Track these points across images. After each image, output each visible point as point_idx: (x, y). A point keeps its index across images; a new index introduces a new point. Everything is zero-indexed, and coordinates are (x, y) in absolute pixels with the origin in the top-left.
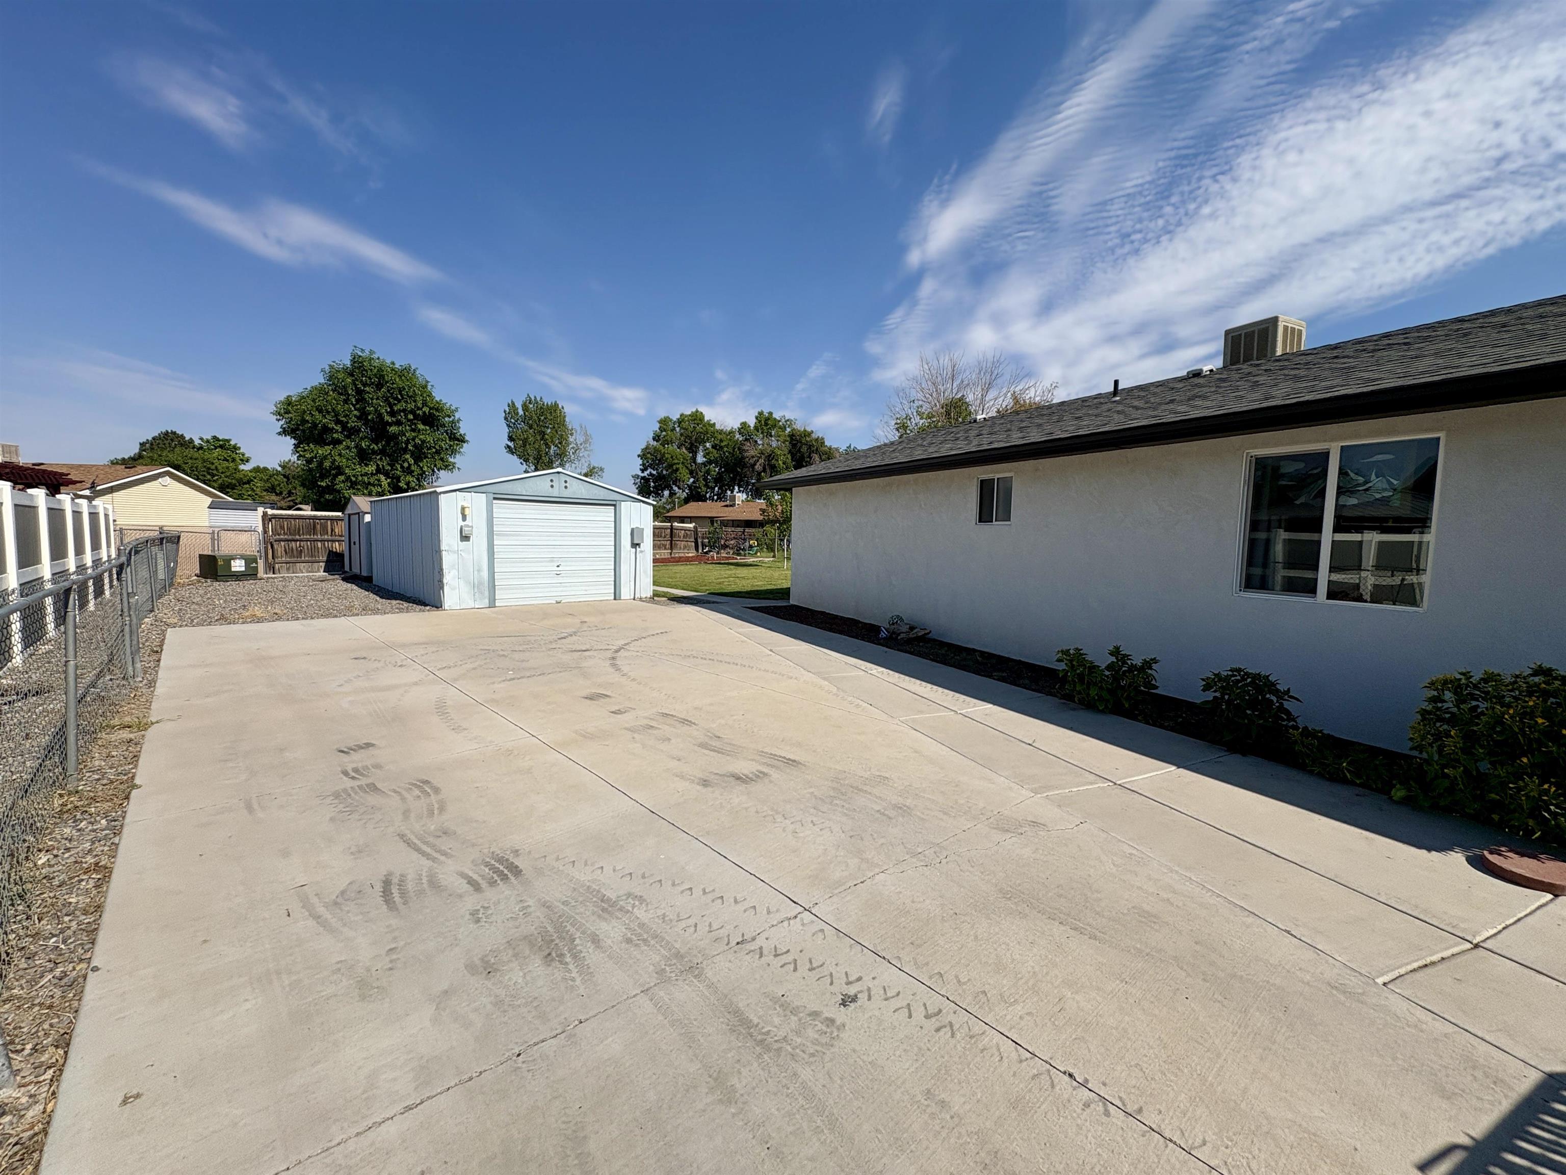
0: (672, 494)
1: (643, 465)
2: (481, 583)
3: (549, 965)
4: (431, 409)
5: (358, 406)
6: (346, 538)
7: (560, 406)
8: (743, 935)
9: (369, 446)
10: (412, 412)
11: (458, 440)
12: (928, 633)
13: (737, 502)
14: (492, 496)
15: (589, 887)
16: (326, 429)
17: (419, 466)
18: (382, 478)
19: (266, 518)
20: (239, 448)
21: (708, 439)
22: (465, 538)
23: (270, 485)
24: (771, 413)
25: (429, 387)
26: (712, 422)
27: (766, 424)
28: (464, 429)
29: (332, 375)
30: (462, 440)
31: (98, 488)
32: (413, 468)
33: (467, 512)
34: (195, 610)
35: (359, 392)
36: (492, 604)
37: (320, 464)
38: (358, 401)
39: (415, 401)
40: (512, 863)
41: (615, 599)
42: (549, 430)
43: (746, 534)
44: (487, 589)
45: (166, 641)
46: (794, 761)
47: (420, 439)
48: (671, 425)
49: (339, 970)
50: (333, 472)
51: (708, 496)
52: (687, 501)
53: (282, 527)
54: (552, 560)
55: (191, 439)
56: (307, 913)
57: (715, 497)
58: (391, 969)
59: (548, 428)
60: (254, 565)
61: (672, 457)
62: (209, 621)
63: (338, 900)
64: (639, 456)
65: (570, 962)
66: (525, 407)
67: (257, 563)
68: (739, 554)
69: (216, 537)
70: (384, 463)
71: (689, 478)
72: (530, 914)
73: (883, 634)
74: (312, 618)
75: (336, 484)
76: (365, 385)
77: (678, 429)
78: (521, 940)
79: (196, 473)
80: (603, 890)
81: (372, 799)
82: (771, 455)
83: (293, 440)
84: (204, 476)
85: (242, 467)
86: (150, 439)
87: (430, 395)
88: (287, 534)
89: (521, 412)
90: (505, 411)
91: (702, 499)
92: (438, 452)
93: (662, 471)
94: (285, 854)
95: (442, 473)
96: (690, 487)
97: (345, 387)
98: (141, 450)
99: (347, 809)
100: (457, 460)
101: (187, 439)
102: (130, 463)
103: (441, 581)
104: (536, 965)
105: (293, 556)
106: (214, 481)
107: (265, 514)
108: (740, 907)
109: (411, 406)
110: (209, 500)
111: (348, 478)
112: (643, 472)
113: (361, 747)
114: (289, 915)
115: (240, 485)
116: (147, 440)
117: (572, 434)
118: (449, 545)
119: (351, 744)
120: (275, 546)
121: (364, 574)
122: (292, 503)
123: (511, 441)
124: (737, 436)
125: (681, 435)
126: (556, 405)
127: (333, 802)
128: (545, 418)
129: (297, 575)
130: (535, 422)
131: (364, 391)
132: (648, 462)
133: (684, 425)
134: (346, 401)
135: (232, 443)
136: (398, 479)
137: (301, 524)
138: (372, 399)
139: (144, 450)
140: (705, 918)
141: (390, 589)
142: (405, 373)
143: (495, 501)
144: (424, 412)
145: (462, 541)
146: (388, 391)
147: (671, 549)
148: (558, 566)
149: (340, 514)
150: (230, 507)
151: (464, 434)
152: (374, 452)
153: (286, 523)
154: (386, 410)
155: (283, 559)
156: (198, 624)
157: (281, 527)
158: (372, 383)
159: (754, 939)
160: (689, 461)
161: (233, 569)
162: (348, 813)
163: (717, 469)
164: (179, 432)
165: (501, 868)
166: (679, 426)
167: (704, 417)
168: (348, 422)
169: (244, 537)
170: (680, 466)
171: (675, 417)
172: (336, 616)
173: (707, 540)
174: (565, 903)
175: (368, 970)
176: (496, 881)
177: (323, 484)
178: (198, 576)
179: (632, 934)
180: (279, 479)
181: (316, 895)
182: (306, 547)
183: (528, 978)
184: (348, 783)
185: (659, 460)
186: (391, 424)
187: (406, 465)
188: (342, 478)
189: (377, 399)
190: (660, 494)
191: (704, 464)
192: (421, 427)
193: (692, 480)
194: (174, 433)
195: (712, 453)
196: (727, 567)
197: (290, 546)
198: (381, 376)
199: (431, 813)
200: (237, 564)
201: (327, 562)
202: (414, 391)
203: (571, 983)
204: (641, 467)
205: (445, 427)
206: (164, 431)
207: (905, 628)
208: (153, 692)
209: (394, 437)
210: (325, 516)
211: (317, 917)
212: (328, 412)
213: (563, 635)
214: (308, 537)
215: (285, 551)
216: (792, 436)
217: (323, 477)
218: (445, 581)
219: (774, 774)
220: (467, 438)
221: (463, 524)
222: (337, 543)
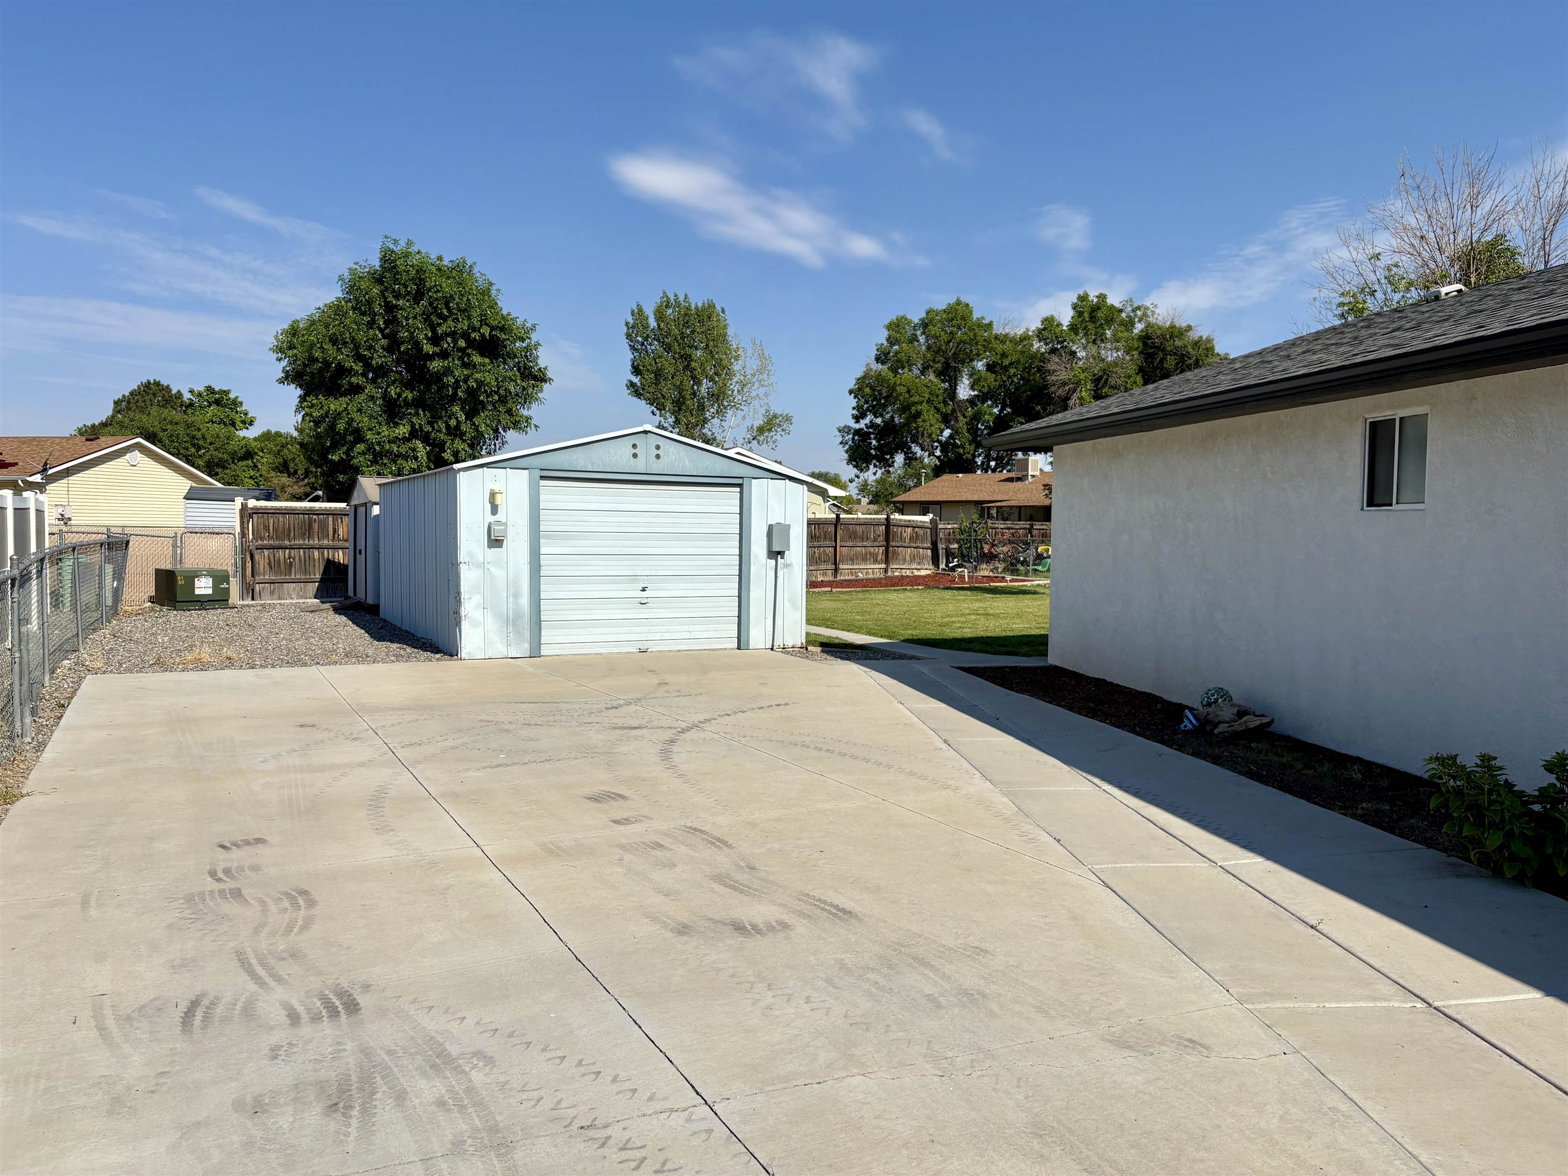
0: (910, 459)
1: (858, 407)
2: (518, 616)
3: (328, 1116)
4: (492, 328)
5: (387, 331)
6: (350, 544)
7: (718, 308)
8: (595, 1119)
9: (399, 395)
10: (465, 336)
11: (535, 378)
12: (1269, 724)
13: (1030, 473)
14: (538, 473)
15: (432, 1038)
16: (342, 370)
17: (474, 424)
18: (419, 444)
19: (246, 514)
20: (241, 403)
21: (978, 355)
22: (495, 542)
23: (281, 460)
24: (1102, 297)
25: (493, 293)
26: (986, 321)
27: (1093, 318)
28: (544, 359)
29: (353, 286)
30: (540, 378)
31: (51, 472)
32: (463, 428)
33: (499, 500)
34: (129, 651)
35: (390, 308)
36: (535, 653)
37: (332, 426)
38: (387, 323)
39: (469, 318)
40: (355, 999)
41: (739, 648)
42: (699, 353)
43: (1034, 532)
44: (527, 626)
45: (78, 693)
46: (844, 911)
47: (476, 380)
48: (910, 332)
49: (99, 1083)
50: (351, 438)
51: (979, 460)
52: (938, 472)
53: (267, 528)
54: (634, 578)
55: (179, 391)
56: (94, 1023)
57: (993, 464)
58: (152, 1092)
59: (696, 349)
60: (225, 585)
61: (909, 392)
62: (141, 666)
63: (133, 1015)
64: (851, 392)
65: (355, 1116)
66: (660, 315)
67: (228, 583)
68: (1015, 572)
69: (179, 544)
70: (421, 420)
71: (942, 431)
72: (340, 1058)
73: (1189, 722)
74: (273, 666)
75: (353, 457)
76: (397, 296)
77: (922, 339)
78: (312, 1085)
79: (176, 444)
80: (447, 1045)
81: (229, 907)
82: (1101, 377)
83: (299, 389)
84: (187, 449)
85: (242, 433)
86: (127, 394)
87: (493, 306)
88: (272, 538)
89: (653, 323)
90: (627, 324)
91: (967, 467)
92: (503, 400)
93: (892, 417)
94: (100, 958)
95: (511, 435)
96: (944, 447)
97: (369, 303)
98: (117, 411)
99: (193, 916)
100: (532, 411)
101: (173, 392)
102: (92, 434)
103: (457, 613)
104: (314, 1113)
105: (278, 572)
106: (200, 456)
107: (244, 507)
108: (616, 1087)
109: (464, 325)
110: (186, 485)
111: (370, 448)
112: (857, 422)
113: (247, 843)
114: (74, 1023)
115: (233, 462)
116: (124, 396)
117: (737, 358)
118: (470, 554)
119: (238, 837)
120: (257, 557)
121: (370, 601)
122: (308, 489)
123: (637, 375)
124: (1036, 345)
125: (929, 348)
126: (712, 306)
127: (182, 906)
128: (693, 332)
129: (283, 602)
130: (675, 339)
131: (396, 306)
132: (866, 402)
133: (933, 330)
134: (371, 324)
135: (232, 396)
136: (441, 446)
137: (292, 522)
138: (407, 319)
139: (119, 412)
140: (557, 1093)
141: (399, 625)
142: (459, 271)
143: (543, 483)
144: (483, 335)
145: (490, 547)
146: (431, 304)
147: (887, 562)
148: (644, 590)
149: (343, 505)
150: (214, 497)
151: (545, 368)
152: (407, 404)
153: (271, 521)
154: (426, 335)
155: (267, 577)
156: (129, 670)
157: (265, 527)
158: (409, 293)
159: (606, 1126)
160: (941, 398)
161: (197, 592)
162: (192, 921)
163: (996, 411)
164: (165, 383)
165: (338, 1003)
166: (924, 333)
167: (971, 312)
168: (372, 358)
169: (215, 543)
170: (924, 407)
171: (916, 316)
172: (305, 665)
173: (956, 546)
174: (390, 1052)
175: (129, 1089)
176: (323, 1017)
177: (335, 458)
178: (152, 602)
179: (449, 1098)
180: (294, 450)
181: (112, 1006)
182: (297, 559)
183: (297, 1125)
184: (211, 884)
185: (886, 398)
186: (431, 357)
187: (453, 423)
188: (360, 447)
189: (415, 318)
190: (887, 460)
191: (972, 402)
192: (477, 359)
193: (947, 433)
194: (157, 384)
195: (986, 379)
196: (980, 596)
197: (277, 556)
198: (421, 280)
199: (289, 929)
200: (203, 585)
201: (322, 581)
202: (468, 300)
203: (342, 1137)
204: (855, 412)
205: (515, 356)
206: (145, 381)
207: (1227, 713)
208: (38, 757)
209: (438, 377)
210: (326, 509)
211: (101, 1029)
212: (345, 343)
213: (615, 704)
214: (301, 542)
215: (270, 564)
216: (1145, 338)
217: (335, 446)
218: (463, 613)
219: (801, 928)
220: (549, 374)
221: (492, 519)
222: (341, 552)
